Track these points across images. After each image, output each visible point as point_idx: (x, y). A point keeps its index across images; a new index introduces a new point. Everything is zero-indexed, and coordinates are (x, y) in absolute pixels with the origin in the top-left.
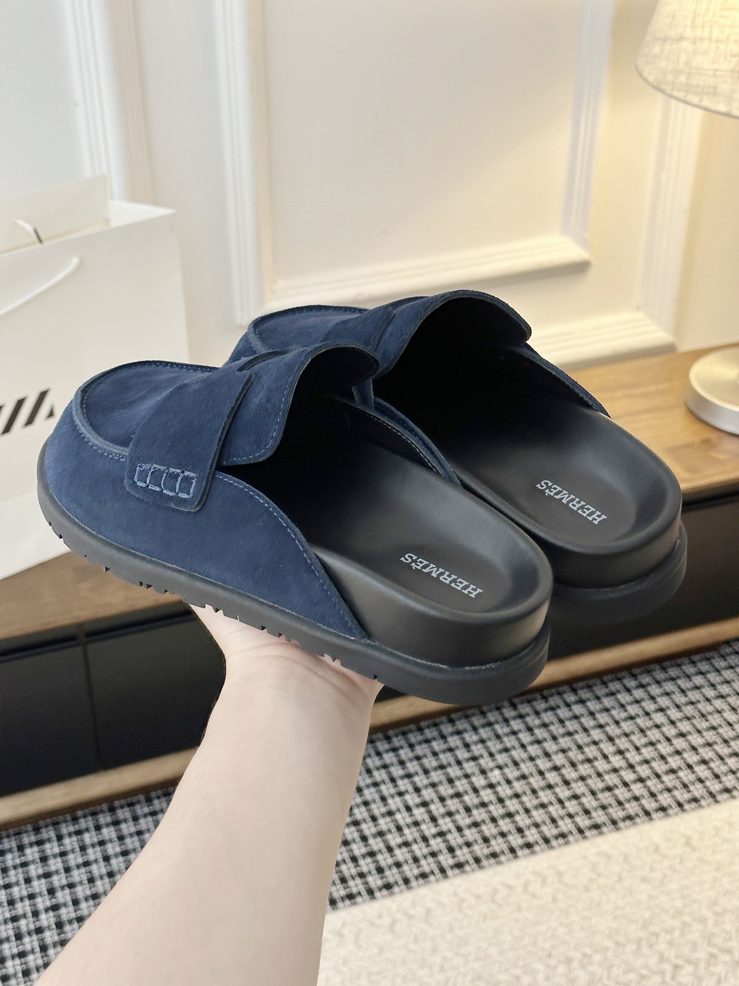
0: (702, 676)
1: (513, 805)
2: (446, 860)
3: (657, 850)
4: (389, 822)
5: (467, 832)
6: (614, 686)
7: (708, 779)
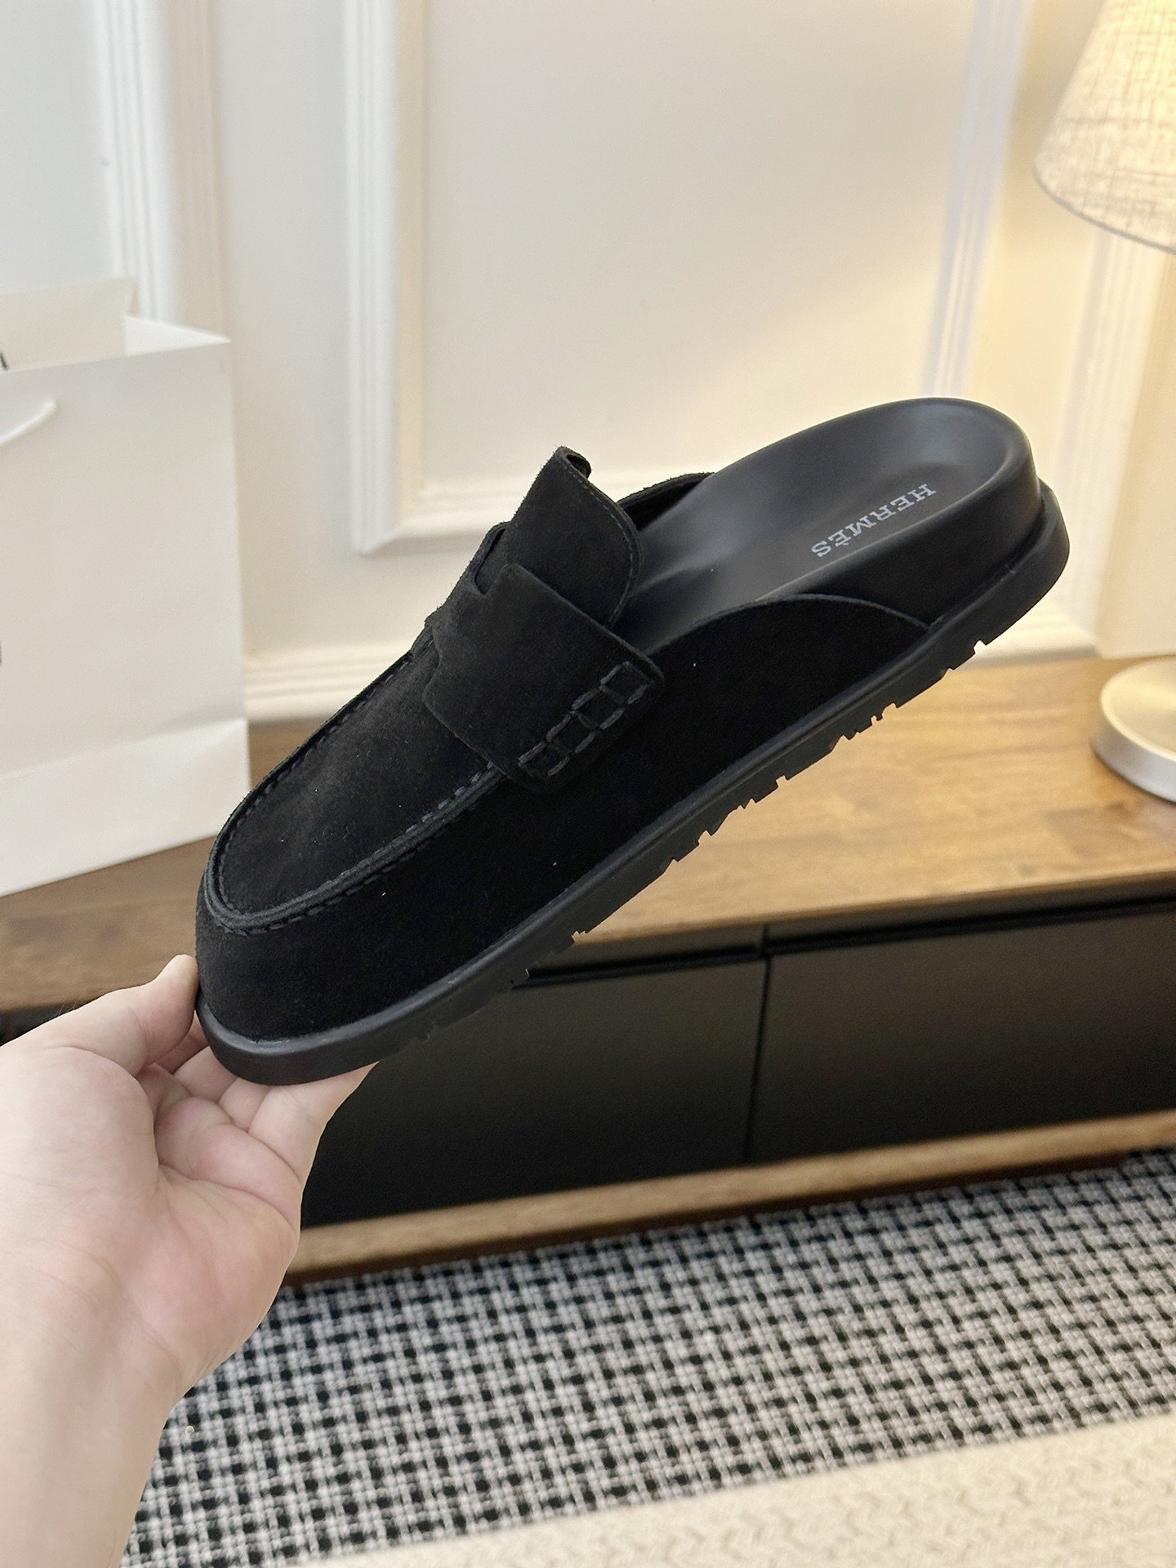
0: (1085, 1209)
1: (729, 1397)
2: (598, 1479)
3: (963, 1498)
4: (512, 1405)
5: (642, 1435)
6: (932, 1210)
7: (1072, 1385)
